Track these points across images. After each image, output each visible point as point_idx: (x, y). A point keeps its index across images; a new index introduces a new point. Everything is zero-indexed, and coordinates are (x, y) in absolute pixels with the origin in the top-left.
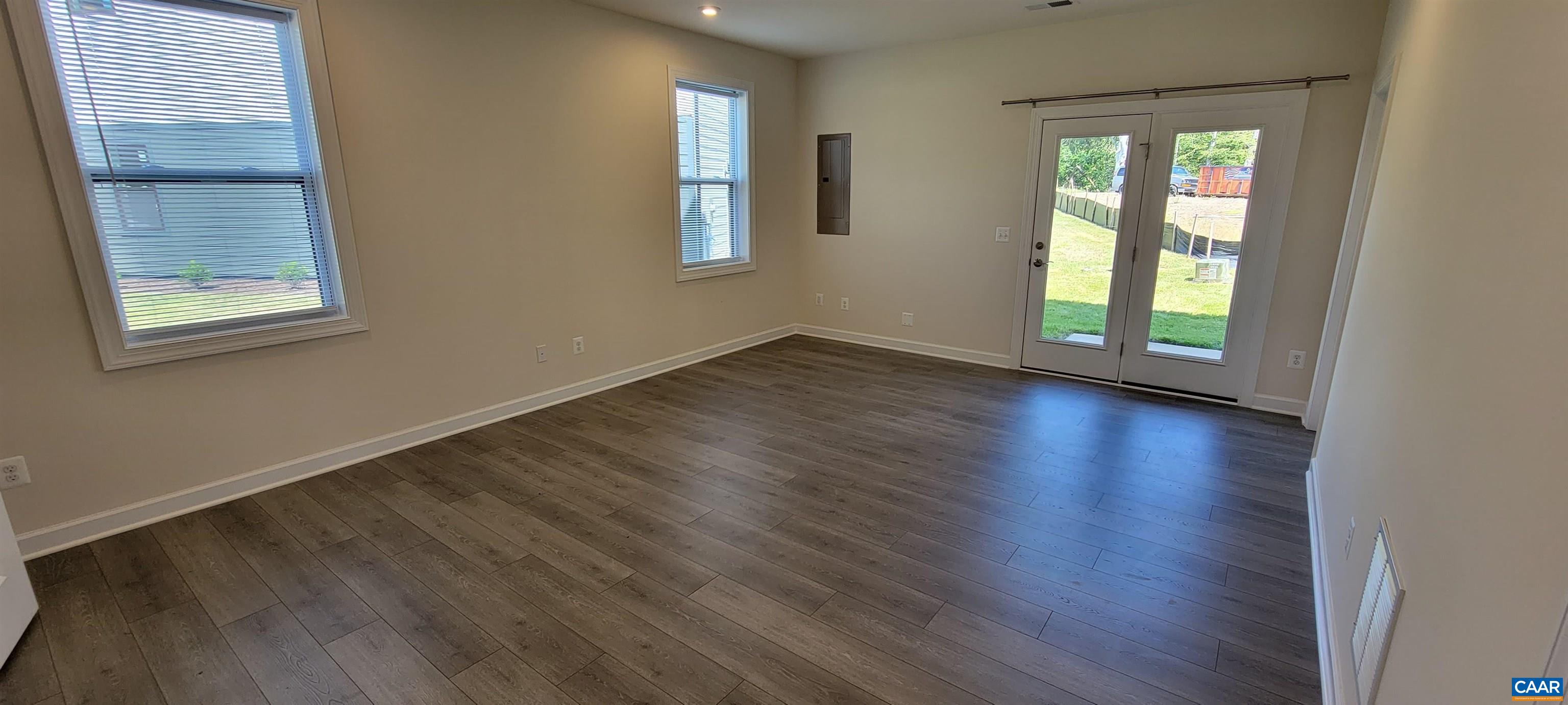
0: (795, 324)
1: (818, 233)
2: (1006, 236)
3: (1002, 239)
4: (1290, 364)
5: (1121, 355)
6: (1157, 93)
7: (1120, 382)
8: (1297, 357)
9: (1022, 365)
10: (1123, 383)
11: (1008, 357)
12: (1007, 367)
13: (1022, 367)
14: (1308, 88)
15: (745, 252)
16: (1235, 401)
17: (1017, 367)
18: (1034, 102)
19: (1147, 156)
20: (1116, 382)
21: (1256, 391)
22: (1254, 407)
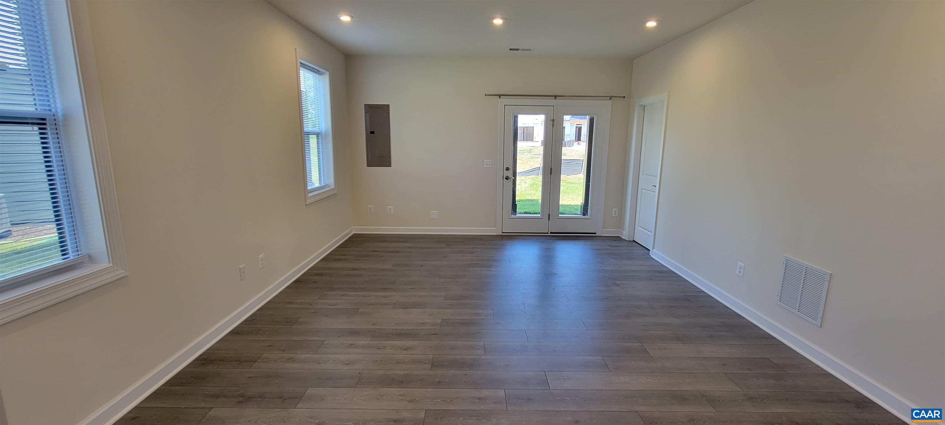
0: (353, 227)
1: (368, 166)
2: (490, 164)
3: (488, 166)
4: (613, 215)
5: (549, 219)
6: (555, 97)
7: (549, 233)
8: (615, 211)
9: (503, 232)
10: (551, 233)
11: (495, 228)
12: (495, 234)
13: (502, 233)
14: (611, 100)
15: (331, 181)
16: (595, 233)
17: (501, 234)
18: (500, 96)
19: (553, 125)
20: (548, 233)
21: (603, 228)
22: (603, 235)
